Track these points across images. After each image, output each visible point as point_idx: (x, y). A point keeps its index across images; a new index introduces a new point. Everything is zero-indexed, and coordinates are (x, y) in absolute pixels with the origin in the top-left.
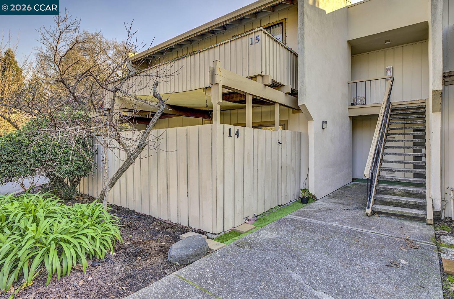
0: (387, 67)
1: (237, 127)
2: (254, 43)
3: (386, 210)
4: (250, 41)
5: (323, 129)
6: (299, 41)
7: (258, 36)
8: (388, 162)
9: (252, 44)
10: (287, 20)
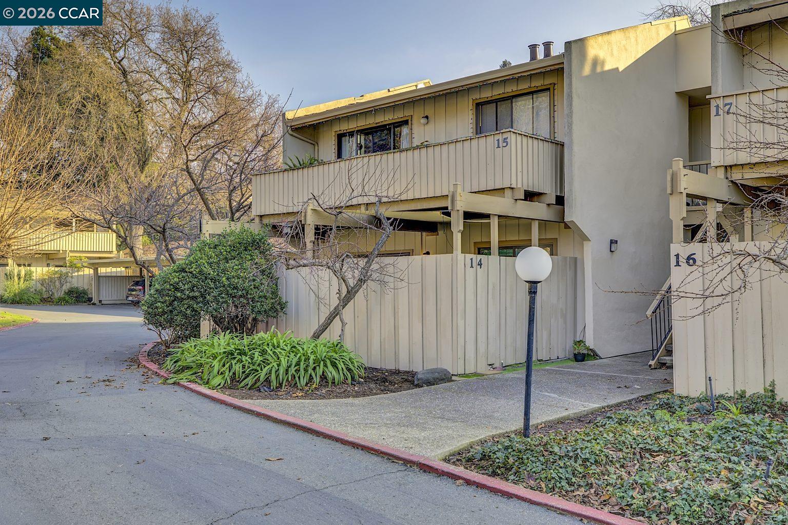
1: (479, 257)
2: (501, 145)
4: (496, 142)
5: (611, 252)
6: (566, 133)
7: (506, 139)
9: (499, 147)
10: (556, 85)
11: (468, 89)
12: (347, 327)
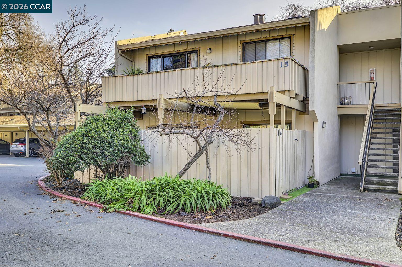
0: (370, 69)
2: (283, 66)
3: (373, 187)
4: (280, 64)
5: (323, 128)
7: (288, 62)
8: (373, 155)
10: (294, 36)
11: (246, 34)
12: (212, 172)
